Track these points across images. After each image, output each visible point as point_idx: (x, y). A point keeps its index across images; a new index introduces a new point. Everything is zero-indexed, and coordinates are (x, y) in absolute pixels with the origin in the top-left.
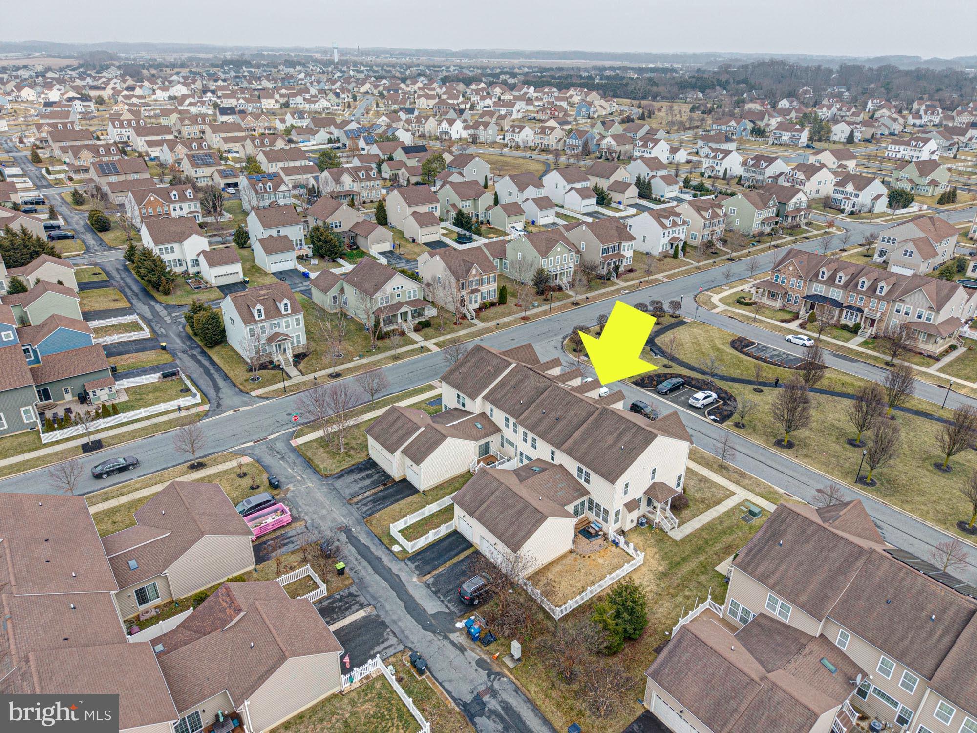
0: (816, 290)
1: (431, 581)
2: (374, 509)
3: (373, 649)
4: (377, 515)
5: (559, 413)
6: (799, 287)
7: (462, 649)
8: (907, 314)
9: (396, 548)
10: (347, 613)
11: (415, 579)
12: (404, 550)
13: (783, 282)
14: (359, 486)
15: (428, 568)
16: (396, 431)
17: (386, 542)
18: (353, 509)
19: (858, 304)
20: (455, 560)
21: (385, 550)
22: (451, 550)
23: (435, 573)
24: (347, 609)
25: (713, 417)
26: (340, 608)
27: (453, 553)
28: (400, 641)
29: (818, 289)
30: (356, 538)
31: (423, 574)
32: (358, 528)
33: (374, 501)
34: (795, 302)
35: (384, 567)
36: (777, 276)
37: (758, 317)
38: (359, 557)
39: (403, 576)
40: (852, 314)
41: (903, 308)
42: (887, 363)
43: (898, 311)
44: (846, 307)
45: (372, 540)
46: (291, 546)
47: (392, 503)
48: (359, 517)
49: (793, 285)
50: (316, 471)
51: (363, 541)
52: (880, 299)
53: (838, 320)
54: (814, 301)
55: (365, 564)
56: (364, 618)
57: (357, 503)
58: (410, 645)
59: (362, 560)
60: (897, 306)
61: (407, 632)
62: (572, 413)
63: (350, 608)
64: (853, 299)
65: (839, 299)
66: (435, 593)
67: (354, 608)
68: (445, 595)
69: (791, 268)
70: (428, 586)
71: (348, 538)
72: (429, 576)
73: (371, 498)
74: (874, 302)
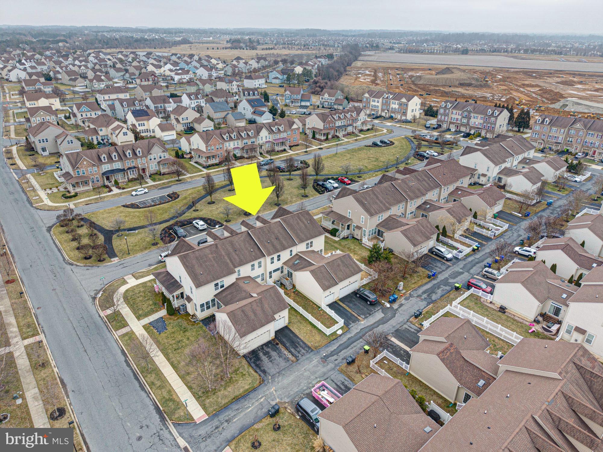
0: (105, 169)
1: (363, 317)
2: (304, 346)
3: (414, 332)
4: (309, 344)
5: (273, 236)
6: (96, 171)
7: (401, 305)
8: (155, 159)
9: (340, 332)
10: (395, 345)
11: (362, 322)
12: (342, 328)
13: (84, 173)
14: (277, 358)
15: (353, 318)
16: (255, 314)
17: (334, 337)
18: (302, 359)
19: (133, 165)
20: (347, 308)
21: (341, 337)
22: (340, 309)
23: (356, 315)
24: (392, 345)
25: (217, 226)
26: (392, 349)
27: (342, 309)
28: (405, 324)
29: (106, 167)
30: (332, 352)
31: (359, 320)
32: (322, 352)
33: (295, 347)
34: (98, 181)
35: (355, 335)
36: (78, 172)
37: (101, 196)
38: (350, 347)
39: (360, 327)
40: (133, 171)
41: (152, 157)
42: (177, 181)
43: (151, 160)
44: (128, 169)
45: (334, 344)
46: (346, 383)
47: (298, 337)
48: (312, 353)
49: (91, 172)
50: (254, 389)
51: (335, 348)
52: (141, 157)
53: (128, 178)
54: (107, 175)
55: (355, 344)
56: (395, 337)
57: (296, 357)
58: (406, 320)
59: (352, 346)
60: (149, 157)
61: (399, 322)
62: (276, 232)
63: (391, 345)
64: (128, 164)
65: (120, 168)
66: (370, 315)
67: (390, 343)
68: (372, 311)
69: (85, 163)
70: (366, 317)
71: (333, 356)
72: (359, 317)
73: (293, 350)
74: (139, 160)
